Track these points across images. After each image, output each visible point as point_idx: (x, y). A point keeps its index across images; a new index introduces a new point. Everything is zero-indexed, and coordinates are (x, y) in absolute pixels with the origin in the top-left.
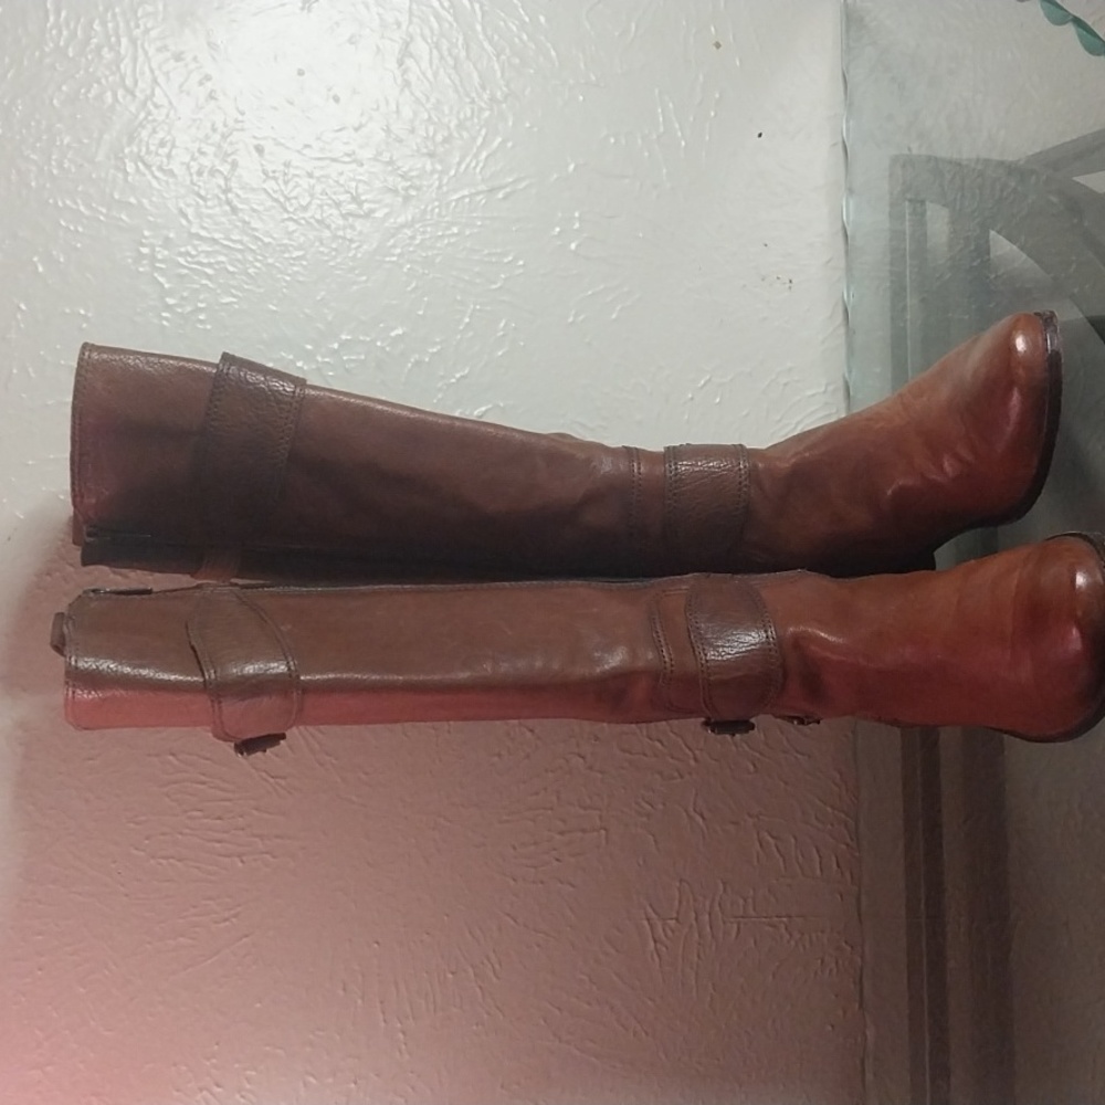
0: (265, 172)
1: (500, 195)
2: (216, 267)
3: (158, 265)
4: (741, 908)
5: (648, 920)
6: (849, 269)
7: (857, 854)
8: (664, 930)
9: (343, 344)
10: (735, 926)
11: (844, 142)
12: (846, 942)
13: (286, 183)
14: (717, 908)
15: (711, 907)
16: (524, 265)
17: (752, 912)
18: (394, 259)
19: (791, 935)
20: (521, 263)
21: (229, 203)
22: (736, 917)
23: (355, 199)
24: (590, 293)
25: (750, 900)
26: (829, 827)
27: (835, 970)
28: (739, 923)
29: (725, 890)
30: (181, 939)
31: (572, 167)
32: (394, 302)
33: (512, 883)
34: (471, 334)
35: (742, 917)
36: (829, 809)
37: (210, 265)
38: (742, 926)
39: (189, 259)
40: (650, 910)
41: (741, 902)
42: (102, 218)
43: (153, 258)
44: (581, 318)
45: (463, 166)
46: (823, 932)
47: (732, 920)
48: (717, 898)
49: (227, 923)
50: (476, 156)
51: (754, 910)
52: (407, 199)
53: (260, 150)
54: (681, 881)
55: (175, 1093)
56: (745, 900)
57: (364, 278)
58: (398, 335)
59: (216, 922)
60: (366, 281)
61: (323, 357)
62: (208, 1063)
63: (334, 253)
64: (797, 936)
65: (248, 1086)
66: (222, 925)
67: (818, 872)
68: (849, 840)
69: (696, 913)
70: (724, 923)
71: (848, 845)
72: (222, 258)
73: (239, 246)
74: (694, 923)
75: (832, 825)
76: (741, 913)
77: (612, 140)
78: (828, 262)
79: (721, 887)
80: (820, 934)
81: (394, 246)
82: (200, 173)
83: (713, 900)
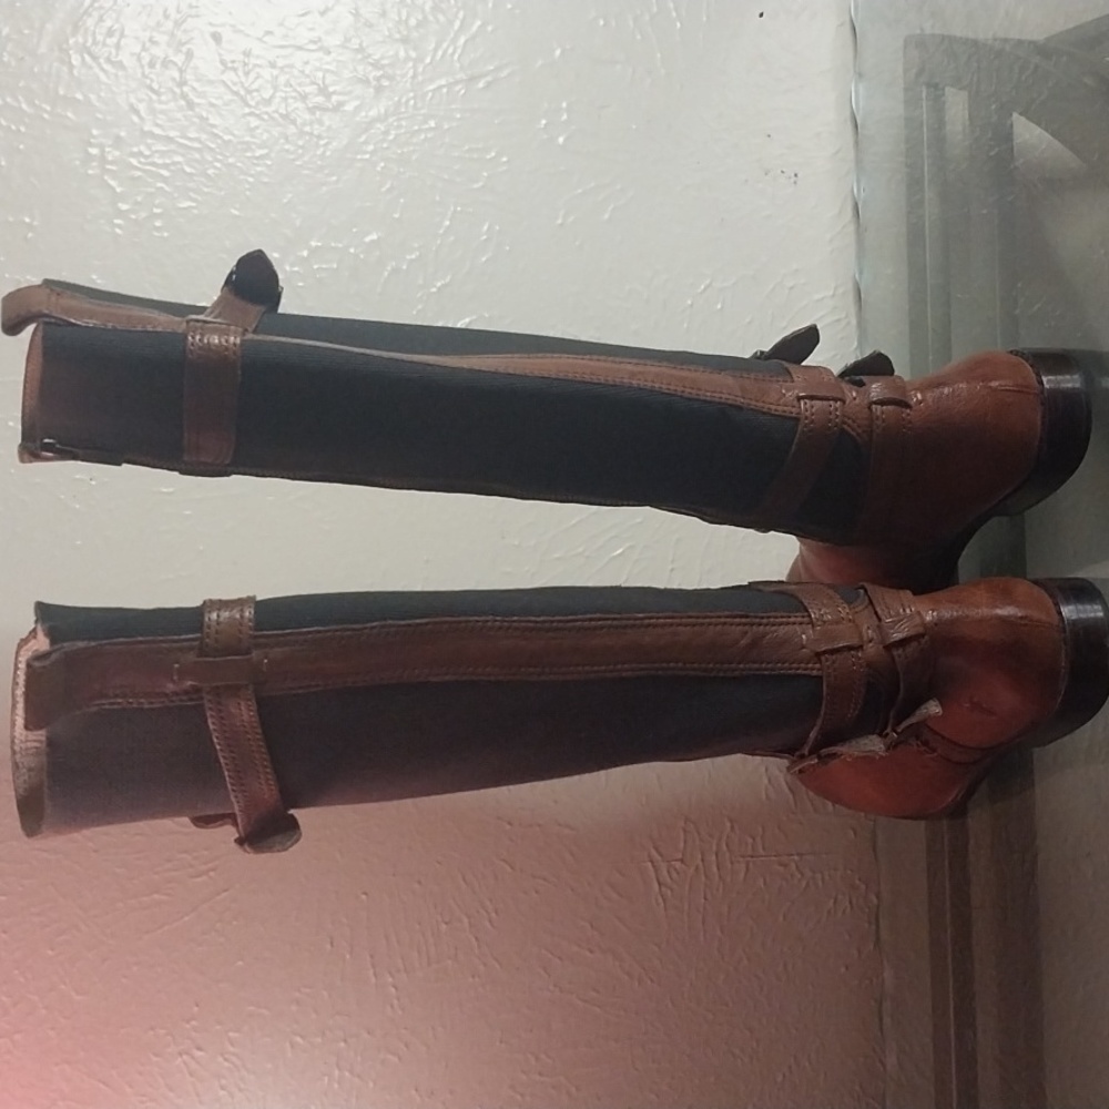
0: (223, 62)
1: (481, 85)
2: (172, 168)
3: (109, 167)
4: (750, 847)
5: (652, 862)
6: (858, 161)
8: (669, 872)
9: (313, 251)
10: (743, 866)
11: (852, 21)
12: (860, 880)
13: (247, 74)
14: (725, 848)
15: (718, 845)
16: (508, 162)
17: (761, 852)
18: (367, 156)
19: (802, 874)
20: (505, 159)
21: (184, 96)
22: (743, 857)
23: (323, 91)
24: (580, 191)
25: (758, 840)
27: (848, 910)
28: (747, 863)
29: (732, 828)
30: (156, 896)
31: (558, 52)
32: (368, 204)
33: (508, 827)
34: (452, 238)
35: (752, 857)
37: (165, 166)
38: (751, 864)
39: (142, 160)
40: (654, 853)
41: (750, 841)
42: (46, 116)
43: (103, 159)
44: (571, 219)
45: (440, 53)
46: (835, 870)
47: (741, 859)
48: (725, 839)
49: (204, 878)
50: (454, 41)
51: (764, 849)
52: (379, 90)
53: (217, 38)
54: (687, 820)
55: (155, 1059)
56: (754, 839)
57: (334, 178)
58: (373, 241)
59: (192, 877)
60: (337, 182)
61: (292, 265)
62: (188, 1026)
63: (300, 151)
64: (809, 874)
65: (232, 1049)
66: (199, 880)
67: (830, 807)
69: (703, 854)
70: (732, 863)
72: (178, 159)
73: (196, 145)
74: (701, 863)
76: (750, 853)
77: (602, 23)
78: (837, 152)
79: (728, 824)
80: (832, 872)
81: (366, 143)
82: (152, 65)
83: (720, 839)
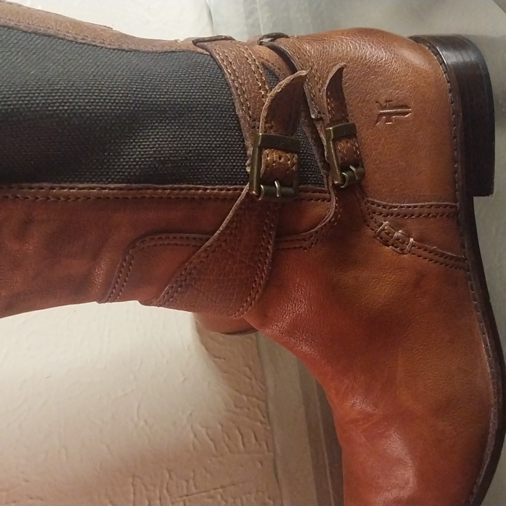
4: (185, 489)
7: (269, 428)
10: (182, 504)
12: (269, 498)
14: (165, 491)
15: (161, 492)
17: (194, 490)
19: (226, 502)
22: (181, 497)
25: (191, 482)
26: (246, 410)
28: (184, 501)
29: (170, 476)
35: (187, 496)
36: (244, 397)
41: (185, 484)
46: (250, 493)
47: (178, 499)
48: (165, 485)
51: (196, 488)
54: (134, 476)
56: (187, 481)
64: (231, 500)
67: (242, 447)
68: (262, 418)
69: (149, 501)
70: (172, 503)
71: (262, 423)
75: (248, 409)
76: (185, 492)
79: (167, 475)
80: (248, 495)
83: (161, 486)
